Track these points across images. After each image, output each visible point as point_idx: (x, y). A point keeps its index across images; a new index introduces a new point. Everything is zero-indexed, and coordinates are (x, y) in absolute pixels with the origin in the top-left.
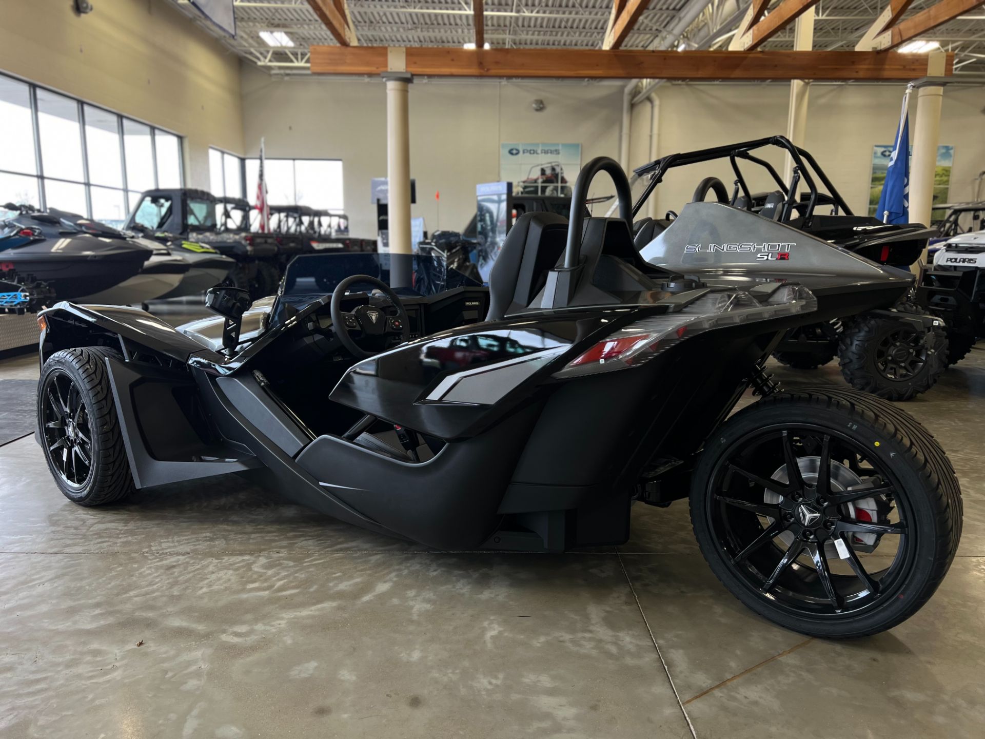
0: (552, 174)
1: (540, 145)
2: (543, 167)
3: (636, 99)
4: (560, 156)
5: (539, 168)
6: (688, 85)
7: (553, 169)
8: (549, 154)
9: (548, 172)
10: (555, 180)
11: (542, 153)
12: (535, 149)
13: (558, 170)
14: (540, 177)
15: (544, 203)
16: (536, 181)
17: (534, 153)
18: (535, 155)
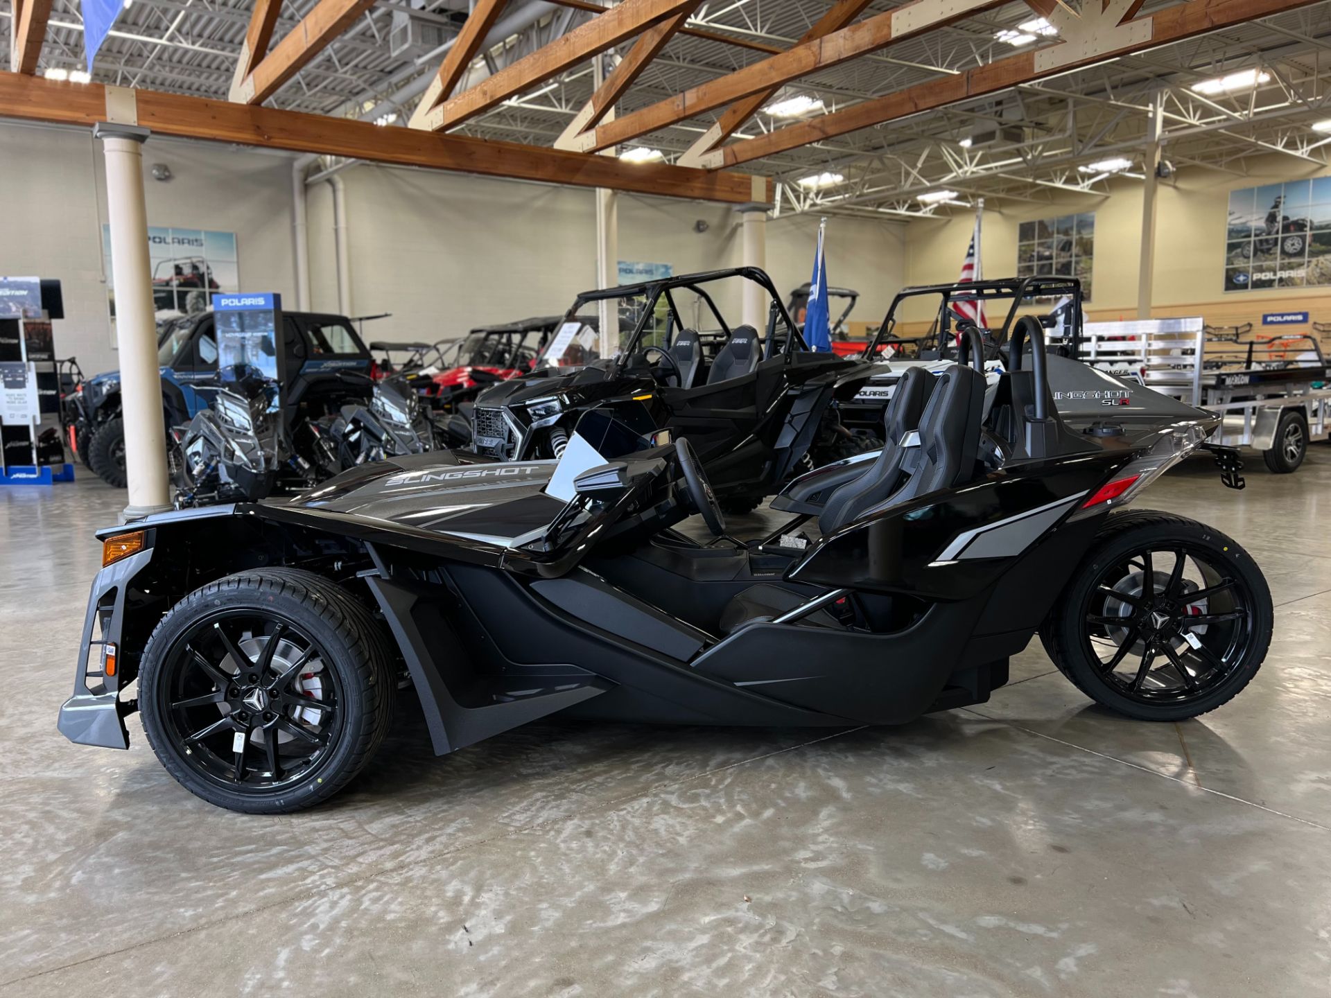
0: (193, 275)
1: (170, 231)
2: (177, 262)
3: (310, 179)
4: (204, 248)
5: (172, 264)
6: (378, 166)
7: (195, 267)
8: (186, 245)
9: (187, 271)
10: (199, 283)
11: (173, 242)
12: (162, 236)
13: (203, 269)
14: (174, 277)
15: (294, 321)
16: (168, 283)
17: (160, 242)
18: (163, 244)
